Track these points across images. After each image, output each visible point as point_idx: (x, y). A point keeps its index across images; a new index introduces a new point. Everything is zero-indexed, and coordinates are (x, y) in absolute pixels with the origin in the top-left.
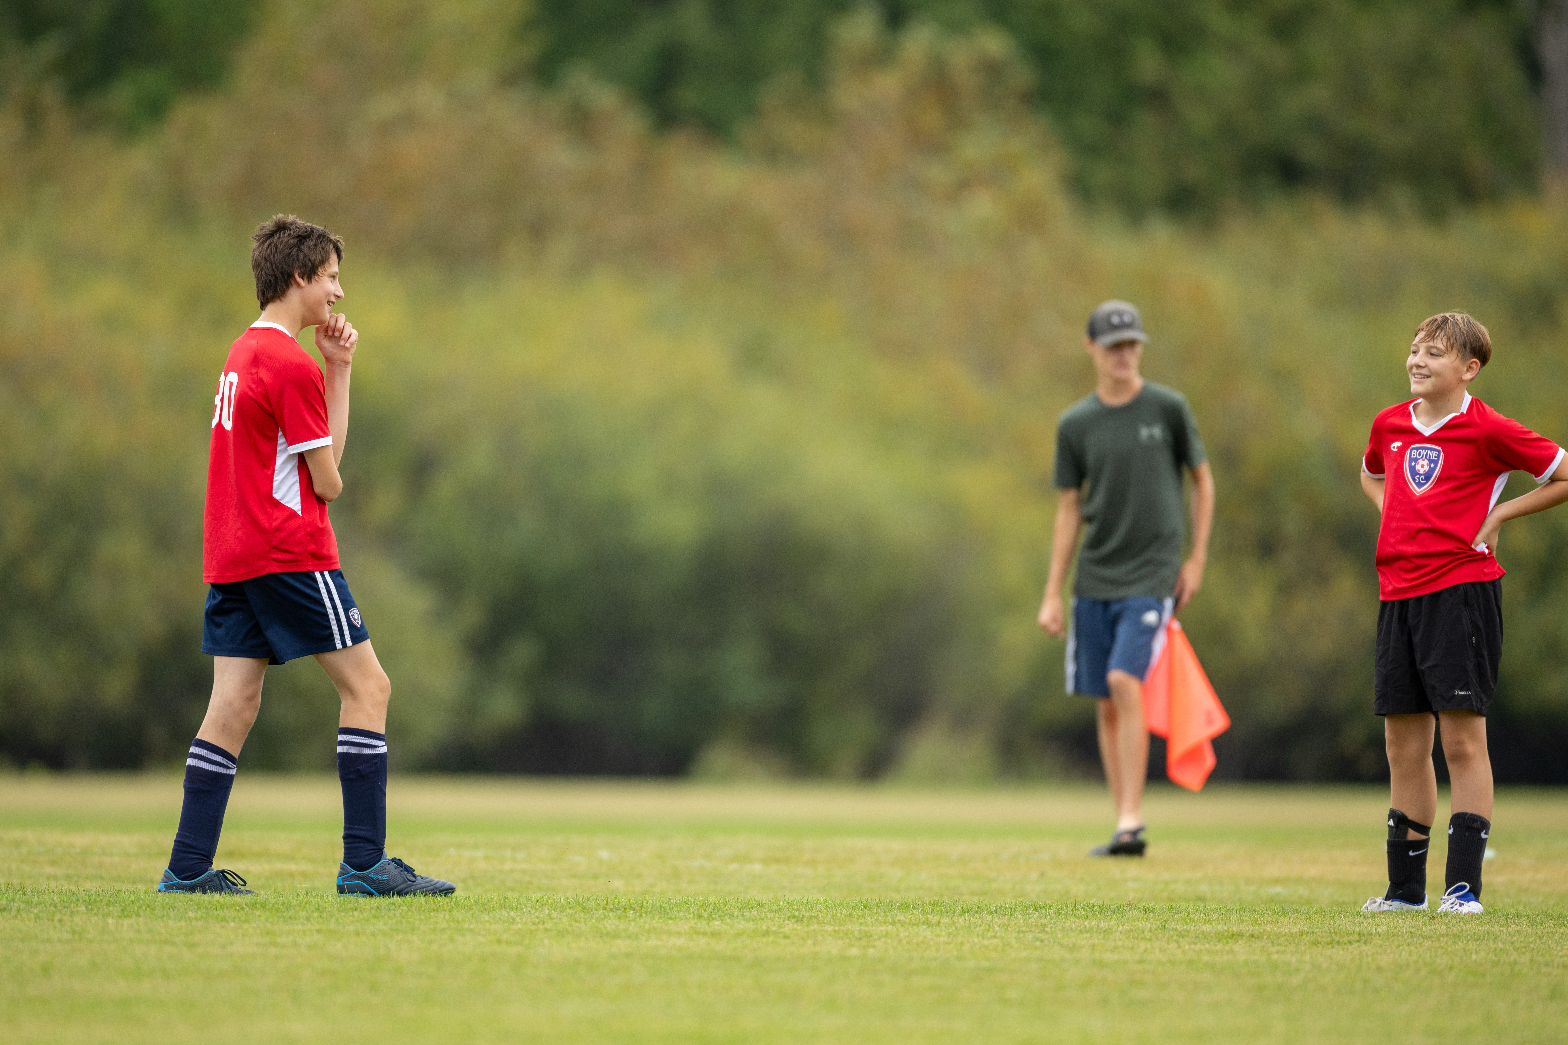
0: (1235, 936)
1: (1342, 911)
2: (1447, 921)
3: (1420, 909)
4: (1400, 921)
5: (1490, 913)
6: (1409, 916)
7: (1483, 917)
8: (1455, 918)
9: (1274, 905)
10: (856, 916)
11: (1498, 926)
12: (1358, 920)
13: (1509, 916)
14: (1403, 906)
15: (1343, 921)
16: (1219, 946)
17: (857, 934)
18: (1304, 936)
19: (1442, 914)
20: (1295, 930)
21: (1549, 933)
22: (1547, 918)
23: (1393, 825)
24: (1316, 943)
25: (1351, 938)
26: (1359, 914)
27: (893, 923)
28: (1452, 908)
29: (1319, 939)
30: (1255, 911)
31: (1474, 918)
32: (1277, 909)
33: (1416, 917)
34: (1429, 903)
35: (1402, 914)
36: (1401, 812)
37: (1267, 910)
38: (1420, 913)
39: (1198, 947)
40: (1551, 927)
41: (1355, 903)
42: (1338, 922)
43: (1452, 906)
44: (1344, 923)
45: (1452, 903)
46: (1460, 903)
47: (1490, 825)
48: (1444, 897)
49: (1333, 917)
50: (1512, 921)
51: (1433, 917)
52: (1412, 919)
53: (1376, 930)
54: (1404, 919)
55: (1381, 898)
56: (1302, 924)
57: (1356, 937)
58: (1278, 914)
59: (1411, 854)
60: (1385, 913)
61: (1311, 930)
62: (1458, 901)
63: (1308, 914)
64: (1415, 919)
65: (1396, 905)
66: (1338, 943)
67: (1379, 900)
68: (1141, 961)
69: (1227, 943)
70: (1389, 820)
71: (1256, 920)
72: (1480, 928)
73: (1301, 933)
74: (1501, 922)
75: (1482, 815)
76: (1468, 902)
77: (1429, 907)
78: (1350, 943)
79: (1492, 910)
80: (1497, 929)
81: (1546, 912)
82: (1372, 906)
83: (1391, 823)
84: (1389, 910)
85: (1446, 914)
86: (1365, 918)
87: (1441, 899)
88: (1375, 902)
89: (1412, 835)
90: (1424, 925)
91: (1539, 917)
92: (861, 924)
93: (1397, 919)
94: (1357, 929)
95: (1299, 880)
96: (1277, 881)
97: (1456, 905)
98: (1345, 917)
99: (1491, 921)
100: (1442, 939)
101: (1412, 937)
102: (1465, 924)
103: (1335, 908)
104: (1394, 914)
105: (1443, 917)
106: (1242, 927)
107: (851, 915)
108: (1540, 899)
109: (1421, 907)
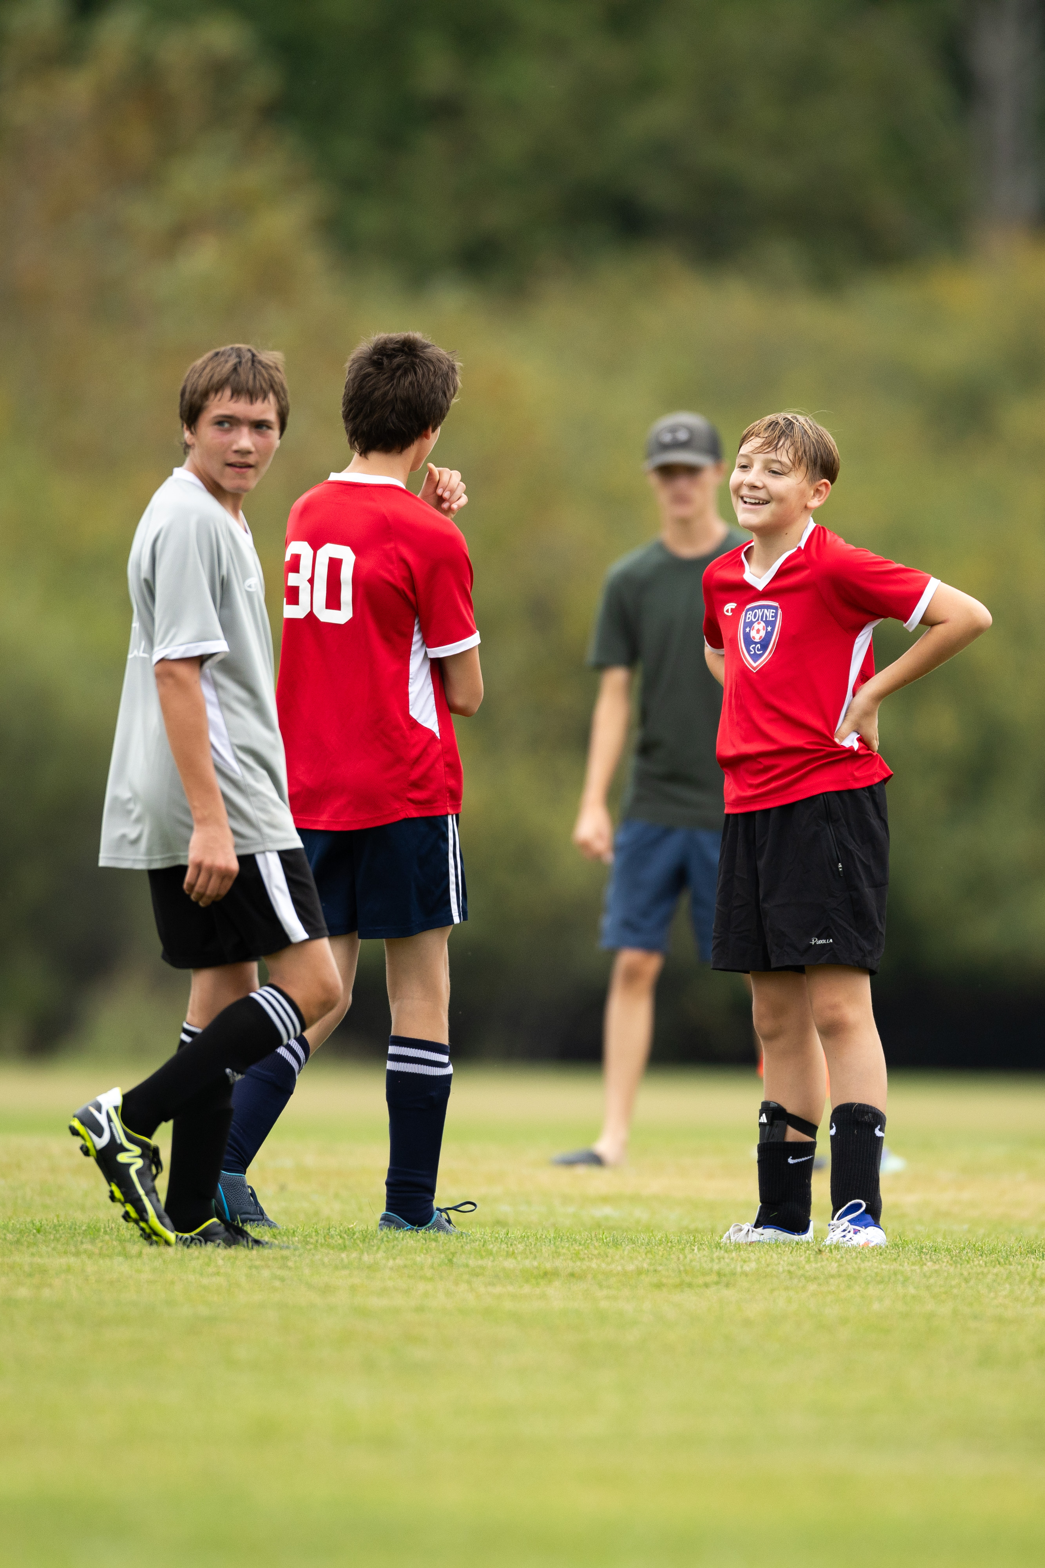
0: (547, 1275)
1: (695, 1242)
2: (839, 1257)
3: (801, 1239)
4: (775, 1256)
5: (898, 1245)
6: (787, 1249)
7: (888, 1251)
8: (850, 1252)
9: (601, 1232)
10: (26, 1243)
11: (908, 1263)
12: (717, 1254)
13: (924, 1250)
14: (780, 1234)
15: (696, 1255)
16: (527, 1289)
17: (27, 1268)
18: (643, 1277)
19: (833, 1247)
20: (631, 1267)
21: (978, 1274)
22: (975, 1252)
23: (766, 1121)
24: (659, 1286)
25: (708, 1279)
26: (718, 1246)
27: (77, 1254)
28: (844, 1236)
29: (664, 1280)
30: (575, 1240)
31: (876, 1252)
32: (606, 1238)
33: (797, 1251)
34: (815, 1231)
35: (777, 1247)
36: (776, 1103)
37: (591, 1239)
38: (801, 1245)
39: (498, 1290)
40: (981, 1266)
41: (713, 1231)
42: (690, 1256)
43: (844, 1234)
44: (698, 1257)
45: (844, 1230)
46: (854, 1229)
47: (886, 1120)
48: (832, 1222)
49: (683, 1249)
50: (928, 1257)
51: (820, 1251)
52: (791, 1253)
53: (742, 1267)
54: (780, 1253)
55: (749, 1224)
56: (640, 1259)
57: (714, 1278)
58: (607, 1244)
59: (791, 1161)
60: (754, 1244)
61: (652, 1268)
62: (852, 1227)
63: (648, 1245)
64: (794, 1253)
65: (770, 1233)
66: (690, 1285)
67: (748, 1225)
68: (420, 1309)
69: (538, 1284)
70: (761, 1115)
71: (577, 1254)
72: (884, 1266)
73: (639, 1272)
74: (912, 1259)
75: (873, 1106)
76: (866, 1228)
77: (816, 1238)
78: (706, 1285)
79: (900, 1242)
80: (907, 1267)
81: (974, 1245)
82: (736, 1235)
83: (764, 1119)
84: (759, 1241)
85: (837, 1247)
86: (726, 1251)
87: (829, 1225)
88: (741, 1230)
89: (793, 1135)
90: (808, 1261)
91: (965, 1252)
92: (33, 1254)
93: (771, 1253)
94: (716, 1267)
95: (635, 1199)
96: (605, 1199)
97: (849, 1232)
98: (699, 1249)
99: (899, 1256)
100: (832, 1281)
101: (791, 1278)
102: (863, 1261)
103: (685, 1238)
104: (766, 1246)
105: (833, 1251)
106: (559, 1263)
107: (18, 1242)
108: (966, 1227)
109: (803, 1237)
